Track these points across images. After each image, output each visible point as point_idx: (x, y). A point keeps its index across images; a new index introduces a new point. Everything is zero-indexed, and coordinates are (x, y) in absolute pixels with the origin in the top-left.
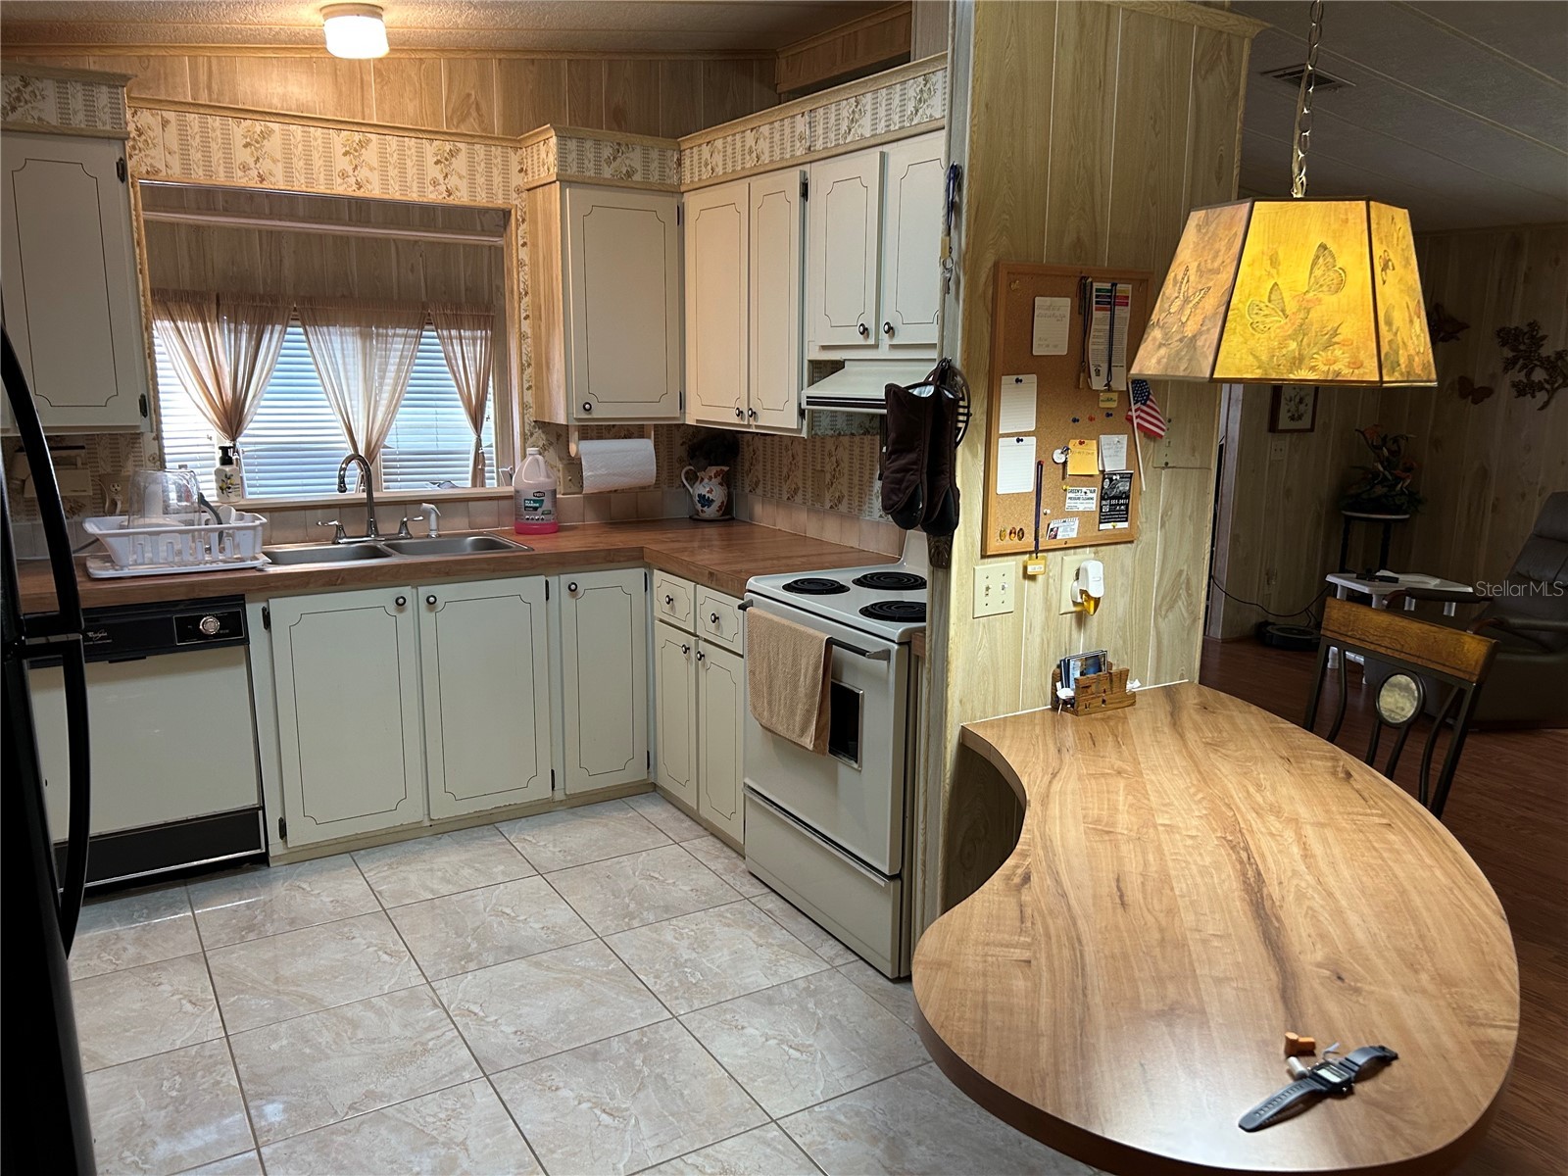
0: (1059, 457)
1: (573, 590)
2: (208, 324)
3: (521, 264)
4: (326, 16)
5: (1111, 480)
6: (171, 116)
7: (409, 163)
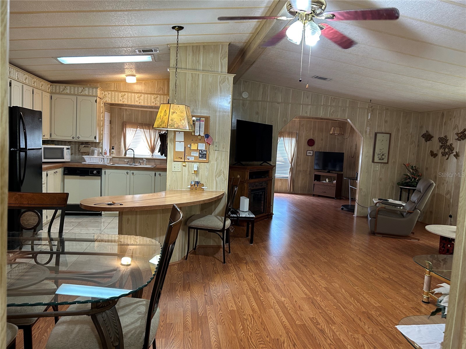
0: (189, 146)
1: (160, 175)
4: (126, 76)
5: (202, 151)
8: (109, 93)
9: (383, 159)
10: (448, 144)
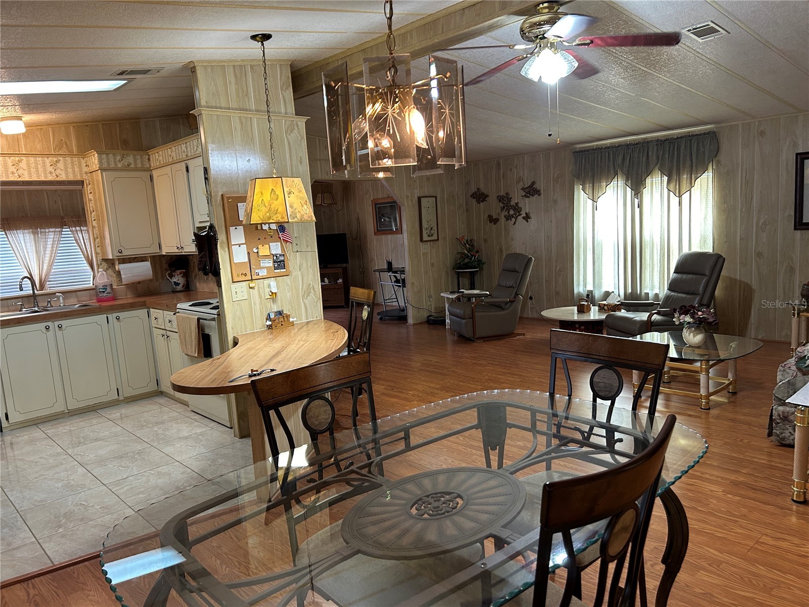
0: (255, 251)
1: (118, 318)
3: (90, 200)
5: (277, 257)
7: (39, 166)
9: (432, 235)
10: (513, 203)
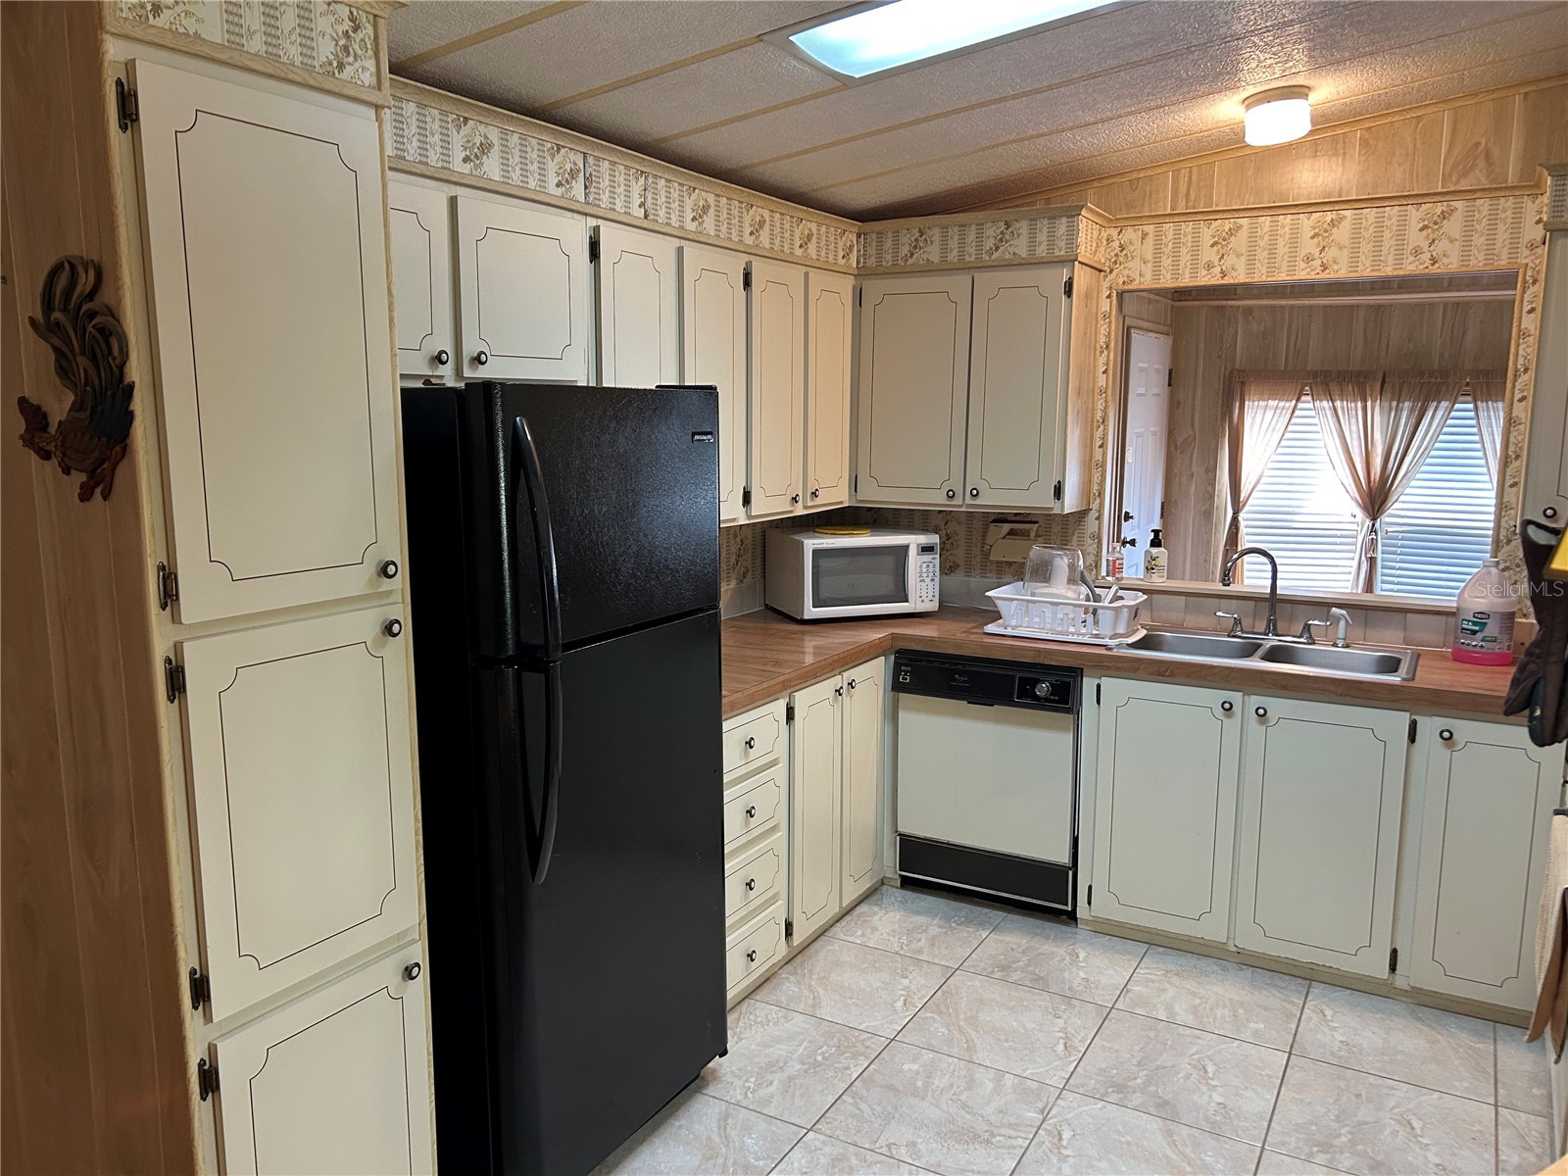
1: (1448, 738)
2: (1369, 403)
3: (1523, 334)
4: (1248, 107)
6: (1150, 229)
7: (1387, 234)
8: (1145, 235)
